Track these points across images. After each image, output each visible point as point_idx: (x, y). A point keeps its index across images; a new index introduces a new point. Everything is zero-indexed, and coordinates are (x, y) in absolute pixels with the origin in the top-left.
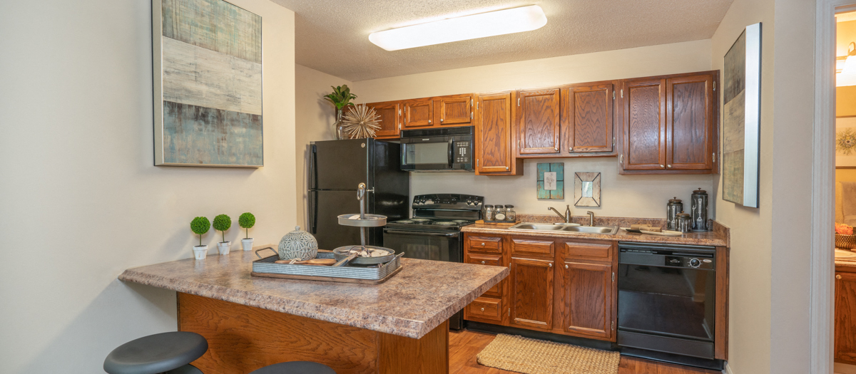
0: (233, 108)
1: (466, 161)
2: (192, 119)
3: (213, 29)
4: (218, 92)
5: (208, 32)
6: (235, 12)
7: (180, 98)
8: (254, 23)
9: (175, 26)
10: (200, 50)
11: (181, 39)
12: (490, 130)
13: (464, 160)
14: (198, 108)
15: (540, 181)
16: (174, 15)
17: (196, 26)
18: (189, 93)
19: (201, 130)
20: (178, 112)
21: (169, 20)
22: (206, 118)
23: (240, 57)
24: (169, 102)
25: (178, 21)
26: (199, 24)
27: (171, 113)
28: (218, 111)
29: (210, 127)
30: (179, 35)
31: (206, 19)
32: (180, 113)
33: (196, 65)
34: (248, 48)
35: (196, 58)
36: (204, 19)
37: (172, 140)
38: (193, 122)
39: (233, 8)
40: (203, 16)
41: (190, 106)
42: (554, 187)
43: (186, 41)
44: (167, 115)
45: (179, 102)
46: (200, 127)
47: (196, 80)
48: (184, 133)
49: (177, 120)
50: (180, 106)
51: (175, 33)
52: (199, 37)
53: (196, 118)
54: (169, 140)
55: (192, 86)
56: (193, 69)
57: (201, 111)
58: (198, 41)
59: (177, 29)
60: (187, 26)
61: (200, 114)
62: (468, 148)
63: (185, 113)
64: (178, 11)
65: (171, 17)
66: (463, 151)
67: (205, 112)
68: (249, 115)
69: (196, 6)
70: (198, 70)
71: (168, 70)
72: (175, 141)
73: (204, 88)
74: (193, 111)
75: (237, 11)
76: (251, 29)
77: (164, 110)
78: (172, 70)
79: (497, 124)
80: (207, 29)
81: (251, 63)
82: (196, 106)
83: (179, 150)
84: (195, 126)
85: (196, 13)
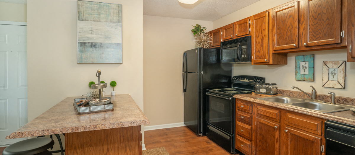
0: (107, 42)
1: (245, 56)
2: (90, 47)
3: (99, 14)
4: (101, 36)
5: (96, 15)
6: (108, 5)
7: (85, 40)
8: (118, 8)
9: (83, 16)
10: (93, 22)
11: (86, 20)
12: (258, 37)
13: (244, 56)
14: (92, 43)
15: (298, 68)
16: (83, 13)
17: (92, 14)
18: (88, 38)
19: (93, 51)
20: (84, 45)
21: (81, 15)
22: (95, 46)
23: (111, 22)
24: (80, 42)
25: (84, 14)
26: (93, 13)
27: (81, 45)
28: (101, 43)
29: (97, 49)
30: (85, 19)
31: (96, 11)
32: (85, 45)
33: (91, 28)
34: (115, 18)
35: (91, 26)
36: (95, 11)
37: (81, 55)
38: (90, 48)
39: (108, 4)
40: (94, 10)
41: (89, 43)
42: (307, 72)
43: (87, 21)
44: (79, 47)
45: (84, 42)
46: (93, 50)
47: (91, 33)
48: (86, 52)
49: (83, 48)
50: (85, 43)
51: (83, 19)
52: (93, 18)
53: (91, 46)
54: (80, 55)
55: (90, 36)
56: (90, 29)
57: (93, 44)
58: (92, 19)
59: (84, 17)
60: (88, 15)
61: (93, 45)
62: (246, 49)
63: (87, 46)
64: (84, 11)
65: (82, 14)
66: (244, 51)
67: (95, 44)
68: (115, 43)
69: (91, 8)
70: (92, 30)
71: (80, 31)
72: (82, 55)
73: (94, 36)
74: (90, 44)
75: (110, 5)
76: (116, 11)
77: (78, 45)
78: (82, 31)
79: (261, 33)
80: (96, 14)
81: (116, 23)
82: (91, 43)
83: (84, 58)
84: (91, 49)
85: (92, 10)
